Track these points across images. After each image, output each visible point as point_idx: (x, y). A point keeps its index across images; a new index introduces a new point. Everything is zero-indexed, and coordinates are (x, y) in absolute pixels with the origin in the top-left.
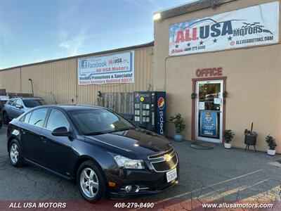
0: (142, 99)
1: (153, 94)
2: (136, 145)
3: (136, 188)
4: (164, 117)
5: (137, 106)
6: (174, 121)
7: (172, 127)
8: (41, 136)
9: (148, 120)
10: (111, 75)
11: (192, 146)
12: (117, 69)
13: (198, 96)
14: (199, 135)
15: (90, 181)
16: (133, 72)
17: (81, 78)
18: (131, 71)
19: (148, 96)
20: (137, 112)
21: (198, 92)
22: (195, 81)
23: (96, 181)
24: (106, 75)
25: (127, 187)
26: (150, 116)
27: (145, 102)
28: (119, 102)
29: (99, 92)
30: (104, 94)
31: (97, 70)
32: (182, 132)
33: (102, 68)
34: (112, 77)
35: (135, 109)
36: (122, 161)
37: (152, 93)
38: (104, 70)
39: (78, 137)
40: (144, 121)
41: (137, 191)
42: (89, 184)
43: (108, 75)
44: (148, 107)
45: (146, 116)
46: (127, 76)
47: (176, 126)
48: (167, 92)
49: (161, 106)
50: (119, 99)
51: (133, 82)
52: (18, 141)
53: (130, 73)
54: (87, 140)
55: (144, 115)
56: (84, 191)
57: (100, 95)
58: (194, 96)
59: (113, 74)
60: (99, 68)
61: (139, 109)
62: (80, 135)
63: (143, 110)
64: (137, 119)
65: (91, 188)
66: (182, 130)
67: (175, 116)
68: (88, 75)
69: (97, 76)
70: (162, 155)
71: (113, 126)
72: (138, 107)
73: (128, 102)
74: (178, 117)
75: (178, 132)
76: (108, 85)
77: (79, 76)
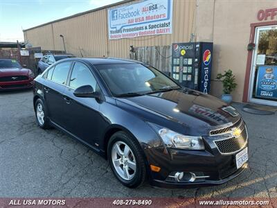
0: (183, 52)
1: (198, 46)
2: (176, 111)
3: (190, 176)
4: (210, 74)
5: (177, 61)
6: (222, 79)
7: (220, 87)
8: (64, 96)
9: (189, 78)
10: (144, 25)
11: (246, 109)
12: (152, 18)
13: (257, 47)
14: (254, 97)
15: (125, 159)
16: (171, 20)
17: (111, 32)
18: (168, 19)
19: (191, 48)
20: (177, 69)
21: (257, 42)
22: (254, 27)
23: (132, 160)
24: (138, 26)
25: (177, 174)
26: (192, 74)
27: (186, 56)
28: (154, 58)
29: (132, 47)
30: (137, 49)
31: (129, 21)
32: (231, 93)
33: (134, 18)
34: (146, 28)
35: (173, 65)
36: (170, 137)
37: (196, 43)
38: (136, 20)
39: (108, 99)
40: (185, 79)
41: (192, 180)
42: (123, 162)
43: (141, 25)
44: (190, 61)
45: (188, 74)
46: (163, 25)
47: (225, 85)
48: (215, 43)
49: (207, 60)
50: (154, 54)
51: (171, 32)
52: (43, 100)
53: (167, 22)
54: (118, 103)
55: (185, 71)
56: (118, 169)
57: (133, 50)
58: (251, 47)
59: (147, 25)
60: (131, 18)
61: (179, 65)
62: (110, 96)
63: (184, 65)
64: (176, 77)
65: (126, 167)
66: (231, 91)
67: (224, 74)
68: (118, 28)
69: (128, 28)
70: (229, 129)
71: (148, 84)
72: (178, 63)
73: (164, 58)
74: (229, 74)
75: (226, 93)
76: (142, 38)
77: (110, 29)
